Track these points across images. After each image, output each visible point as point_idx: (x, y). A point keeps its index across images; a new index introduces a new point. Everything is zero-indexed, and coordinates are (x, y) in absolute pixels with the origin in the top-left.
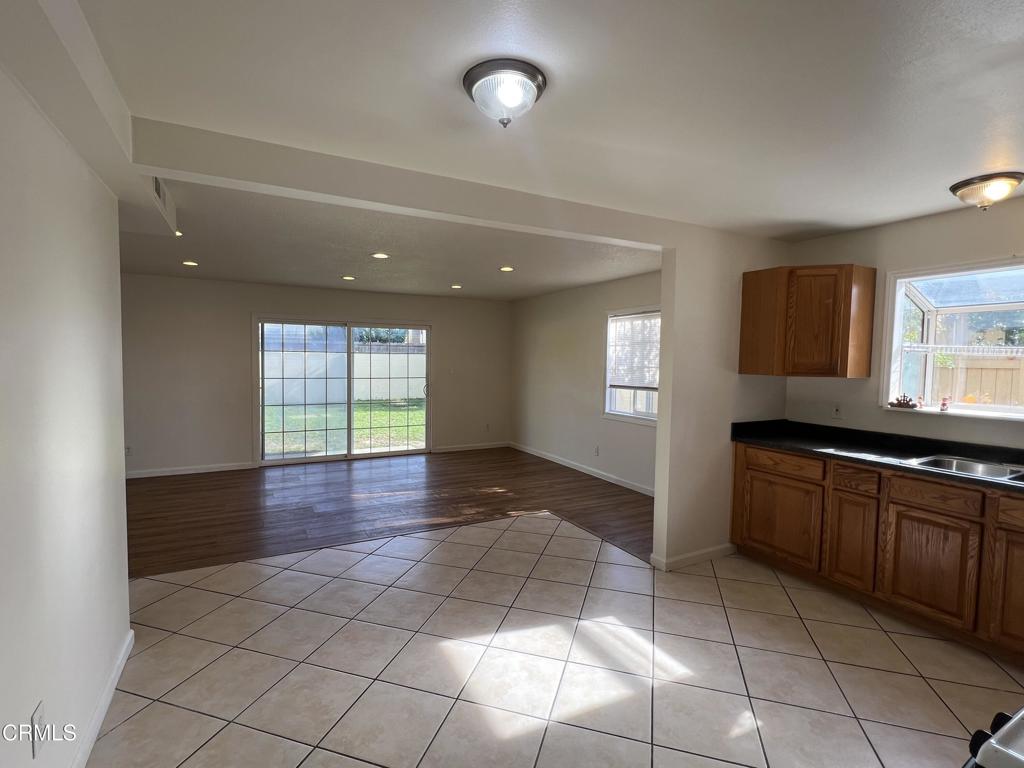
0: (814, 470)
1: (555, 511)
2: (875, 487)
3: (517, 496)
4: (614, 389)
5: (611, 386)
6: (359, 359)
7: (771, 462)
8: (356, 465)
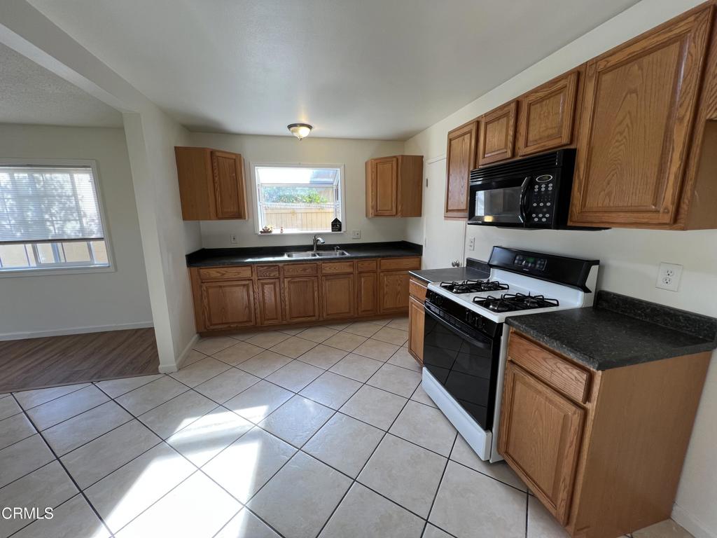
0: (246, 273)
2: (277, 273)
7: (219, 275)
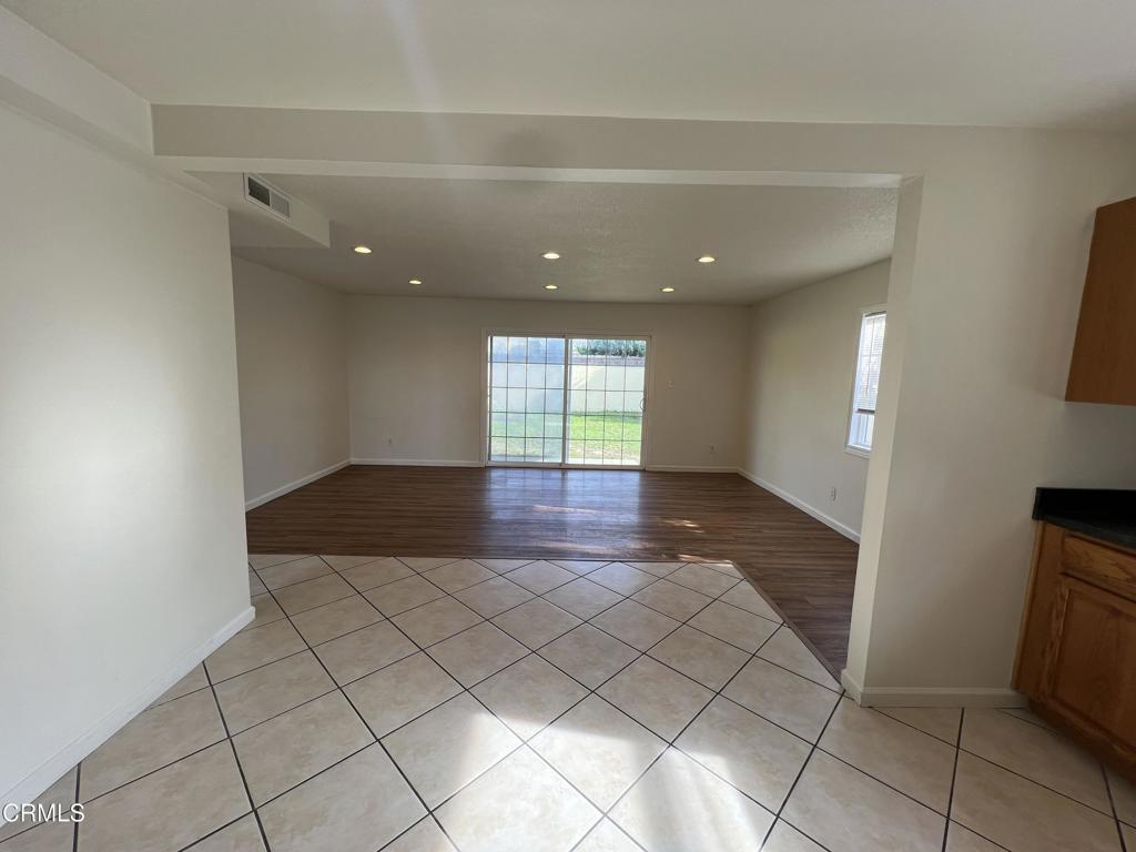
1: (742, 565)
3: (706, 536)
4: (863, 415)
5: (861, 411)
6: (578, 372)
8: (571, 475)
